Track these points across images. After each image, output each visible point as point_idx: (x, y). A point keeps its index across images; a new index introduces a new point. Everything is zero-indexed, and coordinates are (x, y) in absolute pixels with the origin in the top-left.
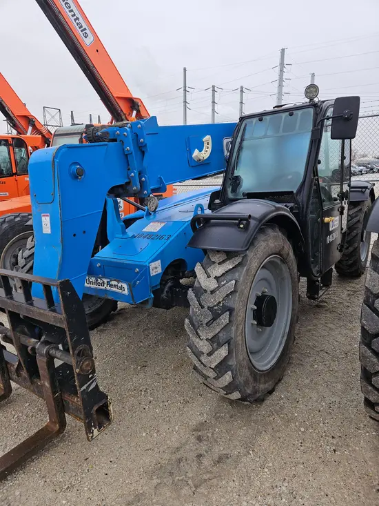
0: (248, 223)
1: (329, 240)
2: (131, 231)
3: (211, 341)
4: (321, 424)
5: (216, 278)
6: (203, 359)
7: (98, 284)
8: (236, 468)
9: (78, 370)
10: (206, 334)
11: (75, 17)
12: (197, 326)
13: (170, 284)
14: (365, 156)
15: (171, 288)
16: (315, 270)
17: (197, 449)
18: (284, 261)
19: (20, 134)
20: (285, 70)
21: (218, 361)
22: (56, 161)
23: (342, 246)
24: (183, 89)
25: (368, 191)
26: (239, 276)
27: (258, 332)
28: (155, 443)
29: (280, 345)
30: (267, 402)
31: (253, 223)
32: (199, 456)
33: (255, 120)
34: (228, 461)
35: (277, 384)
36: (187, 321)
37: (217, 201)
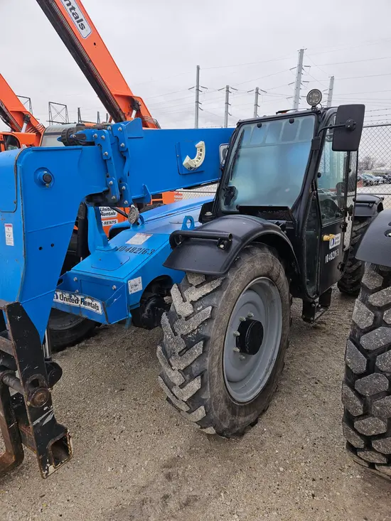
0: (230, 244)
1: (328, 258)
2: (113, 243)
3: (185, 371)
4: (303, 464)
5: (193, 303)
6: (174, 390)
7: (72, 301)
8: (203, 512)
9: (29, 403)
10: (179, 364)
11: (70, 7)
12: (169, 355)
13: (151, 302)
14: (383, 165)
15: (152, 306)
16: (310, 290)
17: (164, 489)
18: (273, 282)
19: (15, 131)
20: (303, 72)
21: (190, 395)
22: (19, 165)
23: (343, 266)
24: (195, 88)
25: (376, 206)
26: (217, 301)
27: (241, 360)
28: (120, 480)
29: (266, 373)
30: (248, 435)
31: (235, 243)
32: (166, 497)
33: (253, 126)
34: (197, 504)
35: (261, 414)
36: (159, 348)
37: (209, 214)
